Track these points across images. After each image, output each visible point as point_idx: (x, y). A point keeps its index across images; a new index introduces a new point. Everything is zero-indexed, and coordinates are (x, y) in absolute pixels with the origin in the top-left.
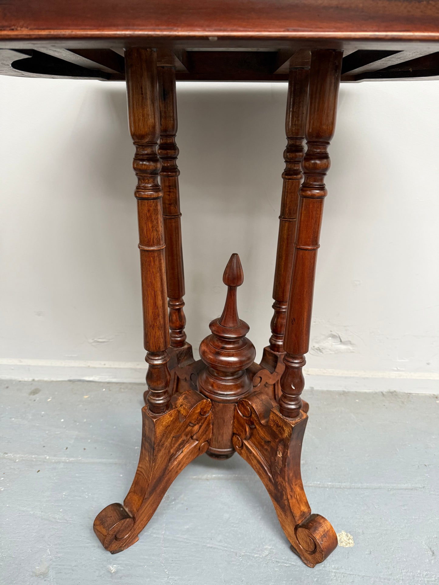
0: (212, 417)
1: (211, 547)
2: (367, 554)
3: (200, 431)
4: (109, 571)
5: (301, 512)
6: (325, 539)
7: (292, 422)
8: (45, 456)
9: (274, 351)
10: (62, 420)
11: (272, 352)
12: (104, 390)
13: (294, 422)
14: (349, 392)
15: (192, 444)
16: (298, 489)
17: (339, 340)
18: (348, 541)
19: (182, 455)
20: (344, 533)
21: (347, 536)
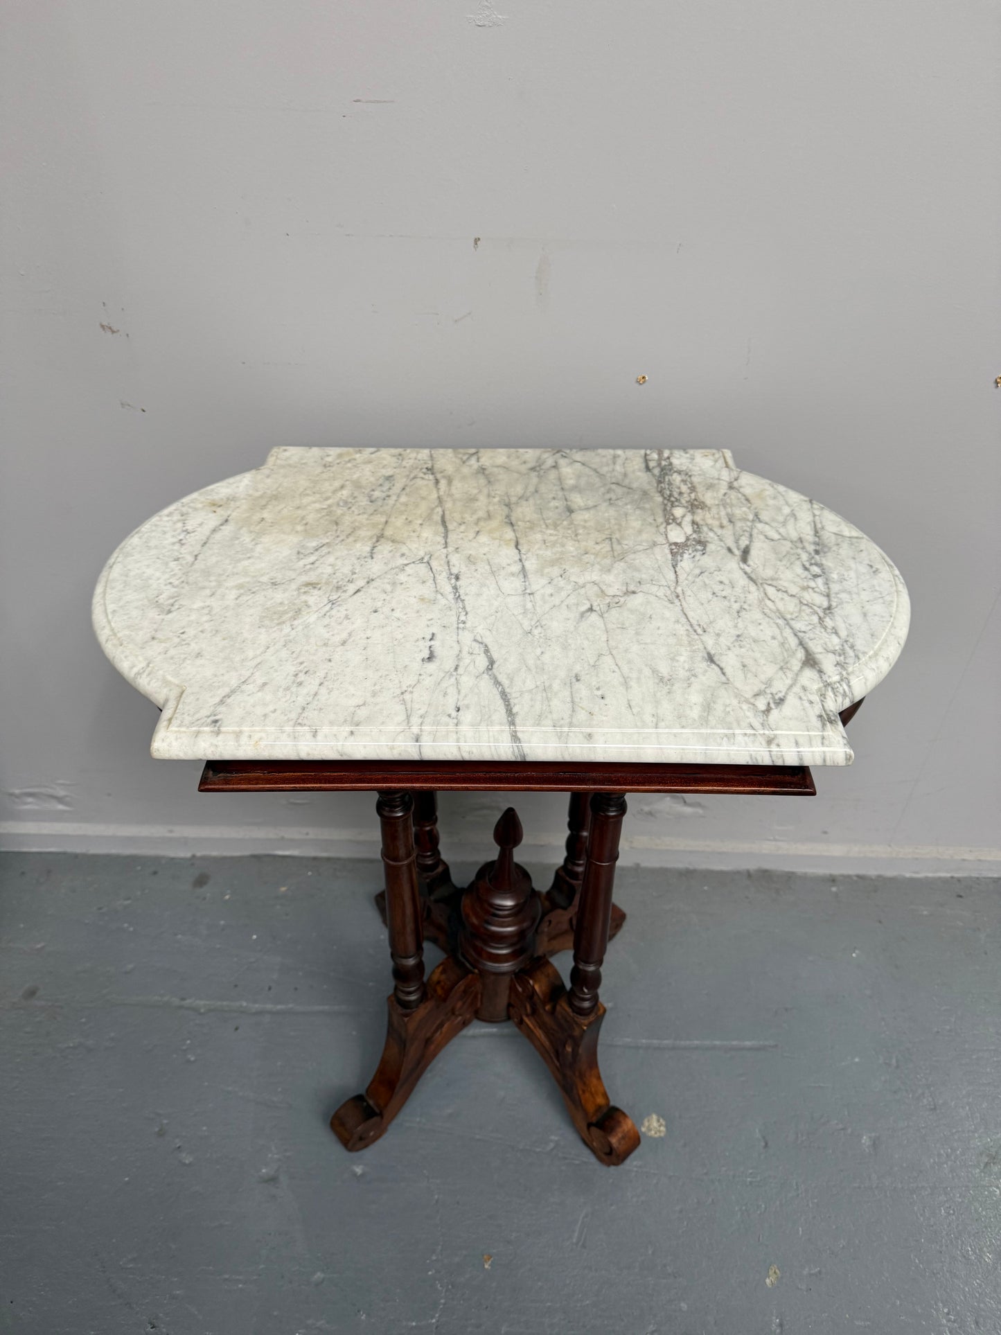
1: (481, 1140)
2: (680, 1146)
5: (597, 1105)
6: (623, 1142)
7: (584, 1021)
8: (241, 1002)
10: (255, 937)
11: (568, 879)
12: (310, 873)
13: (586, 1022)
14: (694, 870)
16: (593, 1080)
18: (658, 1128)
19: (440, 1035)
20: (654, 1117)
21: (658, 1121)
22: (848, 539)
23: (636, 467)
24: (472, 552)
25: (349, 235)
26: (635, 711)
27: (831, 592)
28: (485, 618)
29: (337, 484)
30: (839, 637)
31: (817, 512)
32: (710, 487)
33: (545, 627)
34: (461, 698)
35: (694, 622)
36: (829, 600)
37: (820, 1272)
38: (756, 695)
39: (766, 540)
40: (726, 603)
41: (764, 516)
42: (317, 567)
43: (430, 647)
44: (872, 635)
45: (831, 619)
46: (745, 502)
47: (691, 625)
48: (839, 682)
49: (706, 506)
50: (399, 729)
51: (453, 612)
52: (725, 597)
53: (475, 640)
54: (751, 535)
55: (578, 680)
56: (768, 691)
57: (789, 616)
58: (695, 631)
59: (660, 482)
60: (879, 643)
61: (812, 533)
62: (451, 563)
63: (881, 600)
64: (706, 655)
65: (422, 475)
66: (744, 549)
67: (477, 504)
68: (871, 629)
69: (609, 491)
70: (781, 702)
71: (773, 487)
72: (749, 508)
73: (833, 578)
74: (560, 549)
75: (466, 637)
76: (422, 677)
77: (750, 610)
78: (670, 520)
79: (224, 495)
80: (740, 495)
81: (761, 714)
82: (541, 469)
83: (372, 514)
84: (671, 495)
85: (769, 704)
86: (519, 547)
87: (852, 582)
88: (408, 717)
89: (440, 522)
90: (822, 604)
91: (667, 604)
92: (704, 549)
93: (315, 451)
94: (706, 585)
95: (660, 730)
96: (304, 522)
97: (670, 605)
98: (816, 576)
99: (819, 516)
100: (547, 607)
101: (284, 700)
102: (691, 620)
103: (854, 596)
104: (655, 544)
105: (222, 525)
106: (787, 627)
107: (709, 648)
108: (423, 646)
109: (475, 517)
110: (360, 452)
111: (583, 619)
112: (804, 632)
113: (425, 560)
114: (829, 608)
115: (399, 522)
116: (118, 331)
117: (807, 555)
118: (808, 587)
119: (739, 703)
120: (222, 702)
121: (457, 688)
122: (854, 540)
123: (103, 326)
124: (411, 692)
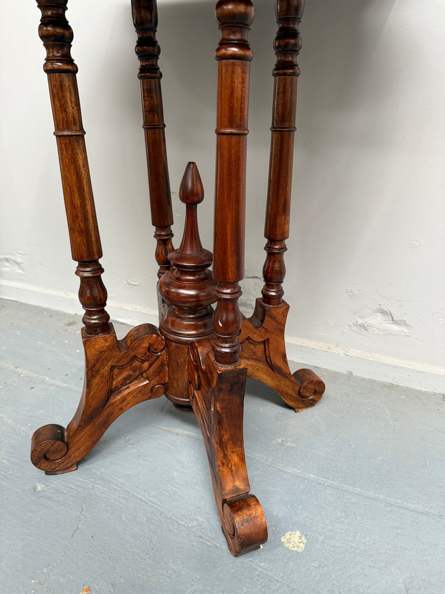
0: (166, 358)
1: (140, 499)
2: (314, 566)
3: (151, 369)
4: (35, 489)
5: (234, 486)
6: (246, 524)
7: (222, 368)
8: (46, 377)
9: (264, 303)
14: (397, 386)
15: (141, 382)
16: (235, 459)
17: (392, 319)
18: (298, 544)
19: (127, 391)
20: (298, 533)
21: (300, 537)
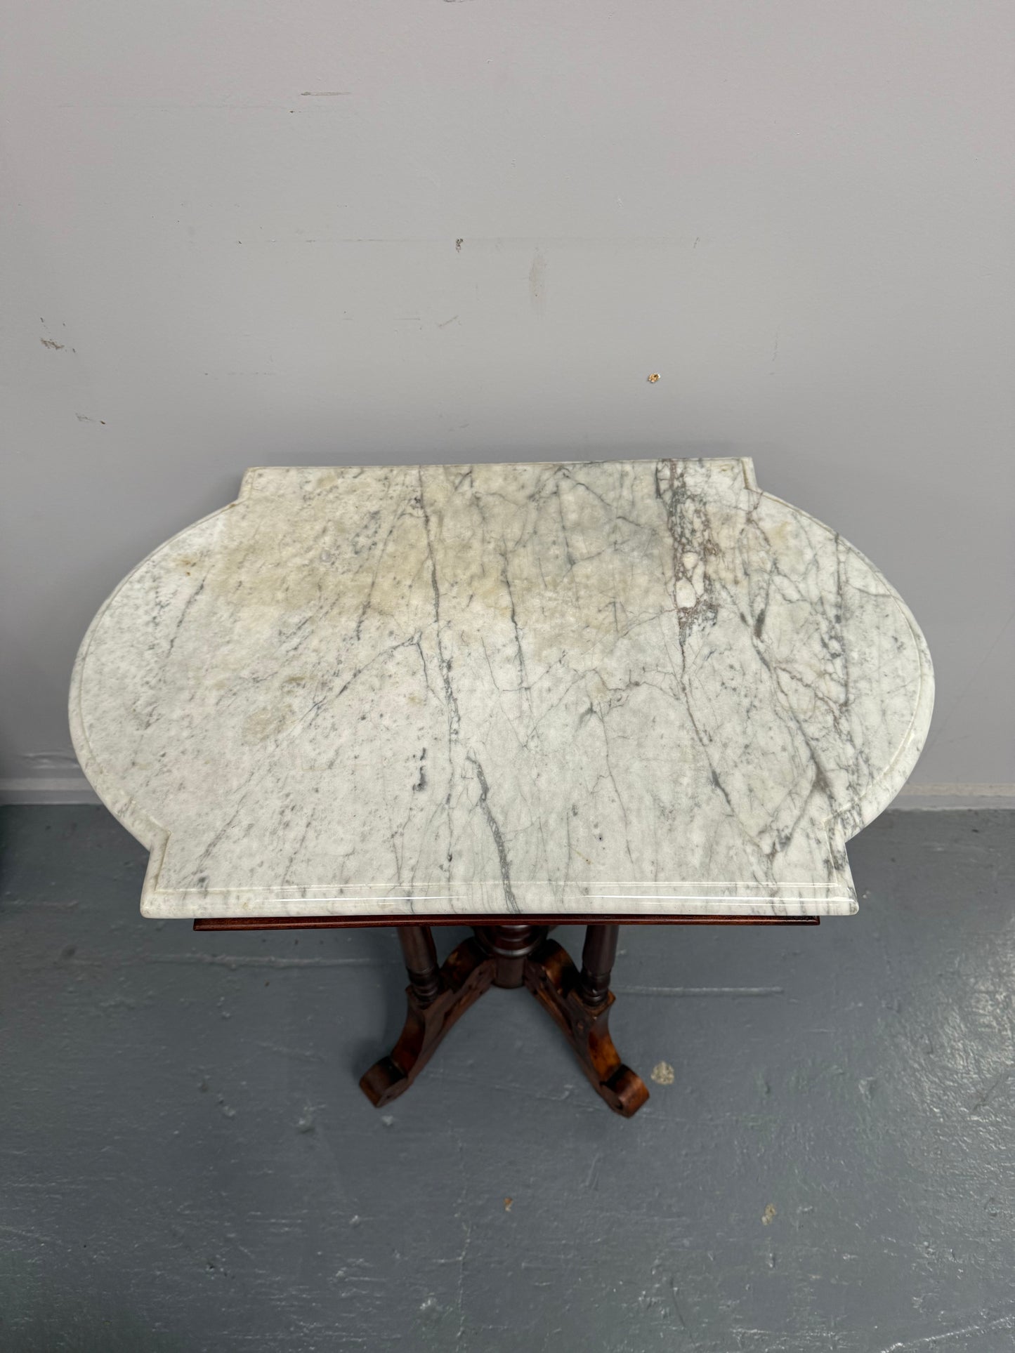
5: (608, 1066)
7: (594, 1009)
18: (667, 1075)
20: (664, 1064)
21: (667, 1069)
22: (873, 598)
23: (646, 491)
24: (465, 628)
25: (310, 241)
26: (634, 856)
27: (850, 680)
28: (479, 726)
29: (318, 527)
30: (854, 746)
31: (842, 558)
32: (727, 520)
33: (542, 738)
34: (453, 842)
35: (700, 727)
36: (847, 692)
37: (812, 1210)
38: (762, 832)
39: (784, 602)
40: (735, 698)
41: (784, 566)
42: (301, 654)
43: (421, 769)
44: (890, 743)
45: (847, 720)
46: (763, 543)
47: (697, 732)
48: (850, 811)
49: (721, 551)
50: (391, 885)
51: (445, 718)
52: (734, 689)
53: (468, 758)
54: (767, 595)
55: (575, 814)
56: (774, 826)
57: (802, 717)
58: (701, 740)
59: (671, 514)
60: (897, 753)
61: (834, 589)
62: (443, 645)
63: (902, 691)
64: (710, 775)
65: (410, 510)
66: (759, 617)
67: (471, 553)
68: (889, 734)
69: (615, 530)
70: (786, 841)
71: (796, 518)
72: (767, 552)
73: (853, 659)
74: (558, 621)
75: (459, 753)
76: (414, 812)
77: (761, 708)
78: (681, 573)
79: (196, 547)
80: (758, 532)
81: (765, 859)
82: (541, 497)
83: (357, 572)
84: (682, 535)
85: (774, 844)
86: (516, 619)
87: (873, 664)
88: (399, 869)
89: (430, 582)
90: (839, 698)
91: (672, 700)
92: (715, 617)
93: (294, 475)
94: (715, 671)
95: (660, 884)
96: (285, 586)
97: (676, 703)
98: (835, 656)
99: (844, 562)
100: (545, 706)
101: (271, 848)
102: (697, 723)
103: (875, 685)
104: (662, 611)
105: (197, 593)
106: (799, 732)
107: (715, 764)
108: (414, 765)
109: (468, 573)
110: (342, 475)
111: (583, 725)
112: (817, 740)
113: (415, 641)
114: (846, 703)
115: (385, 583)
116: (63, 346)
117: (827, 623)
118: (826, 672)
119: (743, 844)
120: (207, 853)
121: (450, 828)
122: (881, 599)
123: (45, 342)
124: (402, 835)
